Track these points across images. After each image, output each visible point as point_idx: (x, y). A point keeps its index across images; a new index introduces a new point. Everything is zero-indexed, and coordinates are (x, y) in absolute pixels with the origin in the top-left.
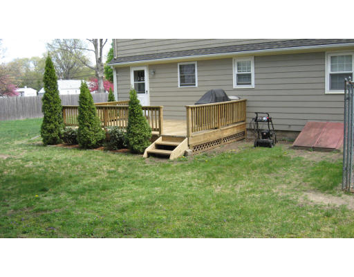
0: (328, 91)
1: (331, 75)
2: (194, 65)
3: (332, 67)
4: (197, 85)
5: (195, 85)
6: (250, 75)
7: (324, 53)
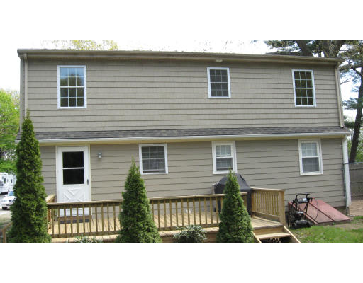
0: (302, 174)
1: (303, 159)
2: (162, 148)
3: (303, 152)
4: (167, 172)
5: (164, 171)
6: (231, 159)
7: (297, 140)
